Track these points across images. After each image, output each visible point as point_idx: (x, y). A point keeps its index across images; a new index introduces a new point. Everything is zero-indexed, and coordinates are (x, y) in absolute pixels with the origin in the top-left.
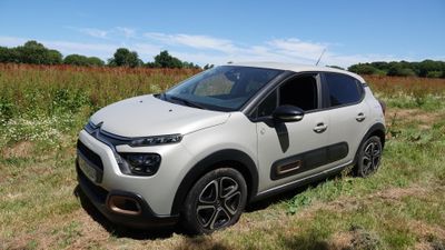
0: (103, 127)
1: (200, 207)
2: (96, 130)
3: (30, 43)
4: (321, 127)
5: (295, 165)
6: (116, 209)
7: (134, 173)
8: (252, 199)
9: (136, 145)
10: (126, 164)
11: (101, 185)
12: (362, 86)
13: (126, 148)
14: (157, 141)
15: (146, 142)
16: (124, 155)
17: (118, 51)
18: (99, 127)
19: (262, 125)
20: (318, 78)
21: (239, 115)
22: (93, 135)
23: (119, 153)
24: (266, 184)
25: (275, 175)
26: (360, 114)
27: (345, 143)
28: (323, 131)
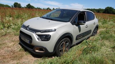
0: (30, 27)
1: (60, 49)
6: (37, 51)
9: (42, 32)
10: (39, 38)
12: (94, 15)
13: (39, 33)
16: (38, 35)
21: (69, 23)
25: (77, 39)
26: (94, 22)
27: (91, 30)
28: (87, 27)
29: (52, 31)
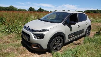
2: (27, 28)
3: (10, 6)
4: (78, 26)
5: (73, 35)
6: (34, 47)
7: (38, 39)
8: (64, 43)
9: (38, 32)
10: (36, 37)
11: (29, 42)
12: (86, 16)
14: (43, 31)
15: (40, 31)
16: (35, 34)
17: (30, 8)
18: (28, 27)
19: (66, 26)
20: (77, 14)
21: (61, 24)
23: (34, 34)
24: (67, 40)
25: (69, 38)
26: (87, 23)
27: (83, 30)
28: (79, 27)
29: (46, 30)
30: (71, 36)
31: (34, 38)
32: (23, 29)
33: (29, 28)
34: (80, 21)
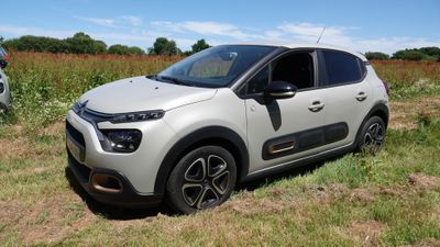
1: (186, 186)
2: (83, 110)
4: (318, 106)
5: (289, 144)
6: (98, 187)
7: (116, 150)
8: (242, 179)
9: (118, 122)
11: (84, 163)
12: (363, 64)
13: (107, 125)
14: (138, 117)
15: (128, 118)
16: (105, 132)
18: (84, 105)
19: (252, 102)
21: (227, 92)
22: (78, 113)
23: (101, 130)
24: (257, 164)
25: (267, 155)
26: (361, 93)
27: (344, 124)
28: (319, 109)
29: (150, 116)
30: (276, 147)
31: (99, 149)
32: (71, 112)
33: (88, 106)
34: (324, 84)
